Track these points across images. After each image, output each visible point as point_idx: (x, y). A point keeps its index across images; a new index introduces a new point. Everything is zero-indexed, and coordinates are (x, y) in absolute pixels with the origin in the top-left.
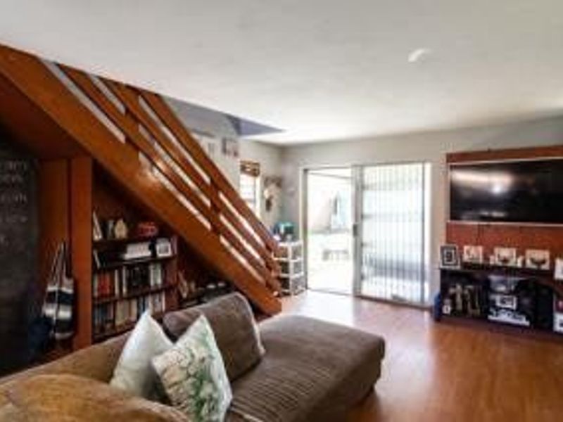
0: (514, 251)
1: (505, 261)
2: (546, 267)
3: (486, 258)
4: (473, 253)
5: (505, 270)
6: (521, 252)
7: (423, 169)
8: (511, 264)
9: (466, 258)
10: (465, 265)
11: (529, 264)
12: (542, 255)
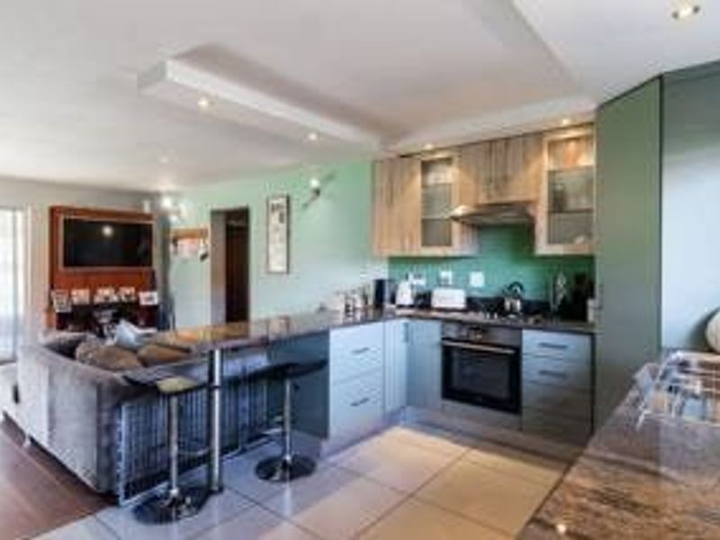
0: (113, 291)
1: (107, 298)
2: (133, 299)
3: (92, 298)
4: (80, 296)
5: (107, 305)
6: (117, 291)
7: (15, 219)
8: (111, 301)
9: (75, 300)
10: (74, 307)
11: (123, 298)
12: (129, 291)
